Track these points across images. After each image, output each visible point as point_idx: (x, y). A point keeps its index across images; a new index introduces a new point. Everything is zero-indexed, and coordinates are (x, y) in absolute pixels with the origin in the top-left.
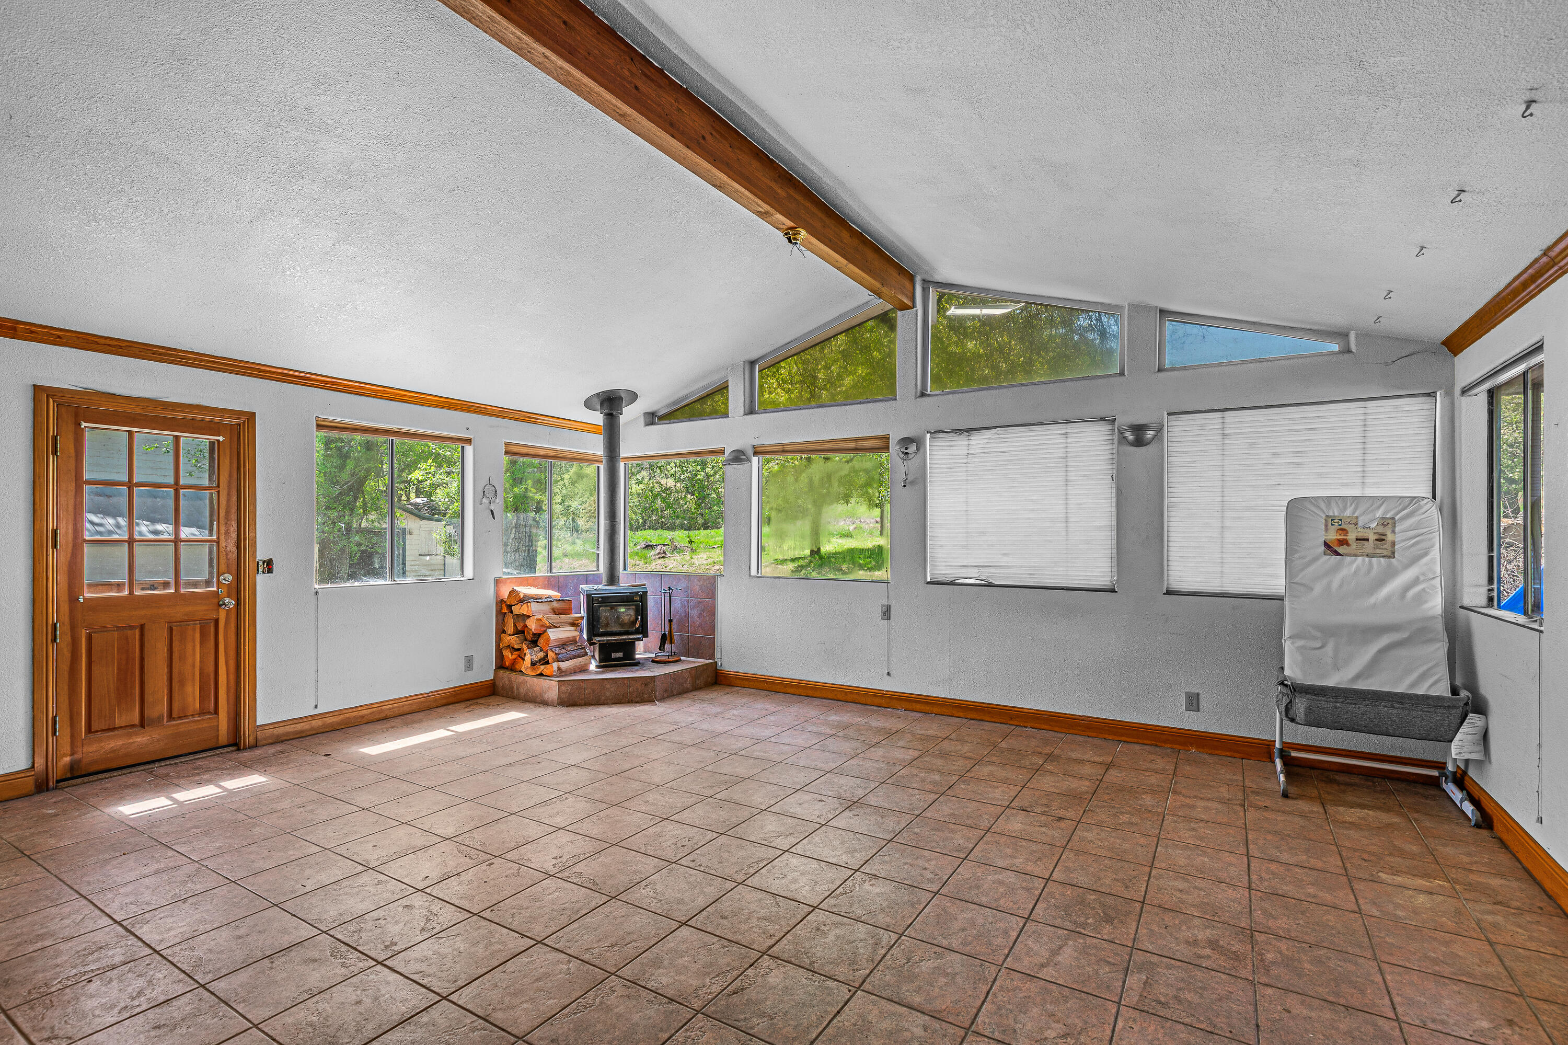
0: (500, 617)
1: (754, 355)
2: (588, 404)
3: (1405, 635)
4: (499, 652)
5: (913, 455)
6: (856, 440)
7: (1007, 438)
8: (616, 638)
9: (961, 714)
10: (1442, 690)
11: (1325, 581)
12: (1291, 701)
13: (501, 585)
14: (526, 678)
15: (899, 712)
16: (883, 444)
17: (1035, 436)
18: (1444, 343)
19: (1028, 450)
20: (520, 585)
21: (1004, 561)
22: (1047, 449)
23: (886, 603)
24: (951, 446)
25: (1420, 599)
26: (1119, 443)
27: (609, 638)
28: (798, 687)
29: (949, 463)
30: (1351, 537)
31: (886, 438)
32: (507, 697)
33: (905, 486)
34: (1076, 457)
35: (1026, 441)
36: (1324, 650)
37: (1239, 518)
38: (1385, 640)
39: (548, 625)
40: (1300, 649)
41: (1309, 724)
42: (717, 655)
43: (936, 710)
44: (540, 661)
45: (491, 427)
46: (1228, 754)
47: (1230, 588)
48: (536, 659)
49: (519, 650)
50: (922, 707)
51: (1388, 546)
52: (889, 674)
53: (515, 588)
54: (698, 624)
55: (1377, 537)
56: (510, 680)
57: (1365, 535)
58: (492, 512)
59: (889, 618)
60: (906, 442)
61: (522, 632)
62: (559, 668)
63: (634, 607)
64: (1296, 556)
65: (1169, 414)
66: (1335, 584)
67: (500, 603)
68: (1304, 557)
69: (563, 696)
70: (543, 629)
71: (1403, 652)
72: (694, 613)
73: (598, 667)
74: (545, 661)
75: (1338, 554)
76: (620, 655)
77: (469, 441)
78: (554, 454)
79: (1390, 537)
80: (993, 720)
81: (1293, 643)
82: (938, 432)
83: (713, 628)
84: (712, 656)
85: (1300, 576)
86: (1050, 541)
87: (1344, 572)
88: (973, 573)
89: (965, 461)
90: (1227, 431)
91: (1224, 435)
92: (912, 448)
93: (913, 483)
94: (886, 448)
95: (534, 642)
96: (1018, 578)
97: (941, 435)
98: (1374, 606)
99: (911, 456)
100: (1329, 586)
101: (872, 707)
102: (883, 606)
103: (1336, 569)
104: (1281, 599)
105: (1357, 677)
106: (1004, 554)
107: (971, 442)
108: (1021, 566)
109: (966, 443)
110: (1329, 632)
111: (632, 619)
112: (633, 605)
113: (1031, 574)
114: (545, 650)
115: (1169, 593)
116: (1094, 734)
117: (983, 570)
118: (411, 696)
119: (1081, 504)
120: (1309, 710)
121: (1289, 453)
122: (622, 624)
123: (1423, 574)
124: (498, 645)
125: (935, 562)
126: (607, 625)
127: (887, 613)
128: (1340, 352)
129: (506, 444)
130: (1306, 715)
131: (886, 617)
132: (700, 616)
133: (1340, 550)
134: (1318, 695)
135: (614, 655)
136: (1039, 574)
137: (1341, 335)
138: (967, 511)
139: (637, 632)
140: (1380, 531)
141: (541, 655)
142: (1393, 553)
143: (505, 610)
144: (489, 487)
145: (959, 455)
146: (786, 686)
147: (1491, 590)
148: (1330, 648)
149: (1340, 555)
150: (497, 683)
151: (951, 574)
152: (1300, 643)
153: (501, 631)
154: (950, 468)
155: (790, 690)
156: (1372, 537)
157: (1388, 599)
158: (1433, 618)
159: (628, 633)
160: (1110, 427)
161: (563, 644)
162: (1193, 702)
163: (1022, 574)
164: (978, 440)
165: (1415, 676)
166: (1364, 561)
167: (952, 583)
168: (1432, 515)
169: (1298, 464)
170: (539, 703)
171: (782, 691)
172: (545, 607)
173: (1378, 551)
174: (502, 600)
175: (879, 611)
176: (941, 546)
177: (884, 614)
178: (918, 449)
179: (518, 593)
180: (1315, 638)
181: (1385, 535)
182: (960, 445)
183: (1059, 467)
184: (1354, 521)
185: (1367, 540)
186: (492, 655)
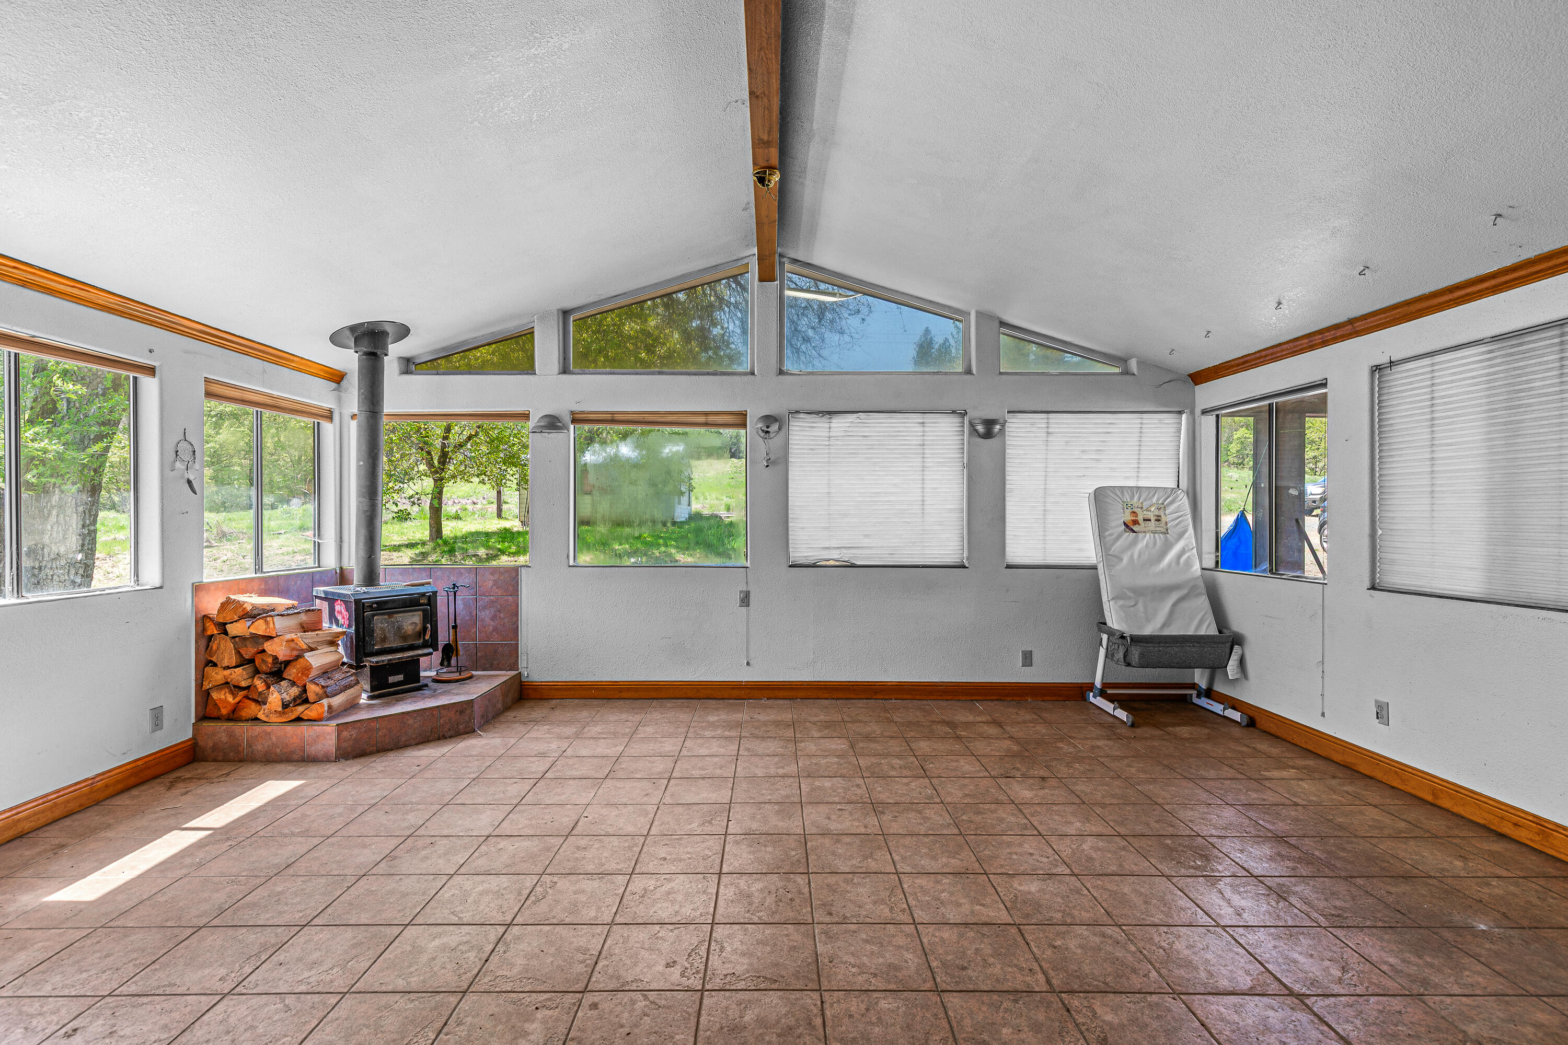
0: (203, 643)
1: (568, 305)
2: (335, 339)
3: (1185, 591)
4: (204, 696)
5: (775, 434)
6: (706, 414)
7: (869, 423)
8: (399, 655)
9: (827, 695)
10: (1213, 631)
11: (1129, 553)
12: (1127, 650)
13: (202, 594)
14: (268, 729)
15: (763, 701)
16: (740, 419)
17: (896, 423)
18: (1190, 376)
19: (889, 436)
20: (243, 592)
21: (866, 542)
22: (907, 436)
23: (745, 589)
24: (813, 427)
25: (1188, 564)
26: (970, 434)
27: (390, 657)
28: (637, 690)
29: (811, 445)
30: (1140, 518)
31: (743, 415)
32: (226, 760)
33: (767, 466)
34: (932, 445)
35: (887, 427)
36: (1136, 607)
37: (1057, 502)
38: (1175, 596)
39: (305, 647)
40: (1121, 607)
41: (1142, 666)
42: (522, 663)
43: (801, 694)
44: (295, 699)
45: (186, 352)
46: (1054, 698)
47: (1051, 561)
48: (288, 698)
49: (248, 688)
50: (786, 694)
51: (1163, 524)
52: (748, 664)
53: (233, 597)
54: (491, 628)
55: (1156, 518)
56: (231, 735)
57: (1148, 517)
58: (189, 482)
59: (748, 605)
60: (769, 419)
61: (251, 661)
62: (330, 707)
63: (420, 613)
64: (1107, 533)
65: (1009, 412)
66: (1136, 556)
67: (203, 620)
68: (1112, 535)
69: (345, 745)
70: (295, 653)
71: (1185, 605)
72: (486, 615)
73: (370, 698)
74: (303, 699)
75: (1134, 532)
76: (400, 677)
77: (151, 371)
78: (269, 401)
79: (1163, 518)
80: (858, 697)
81: (1115, 603)
82: (797, 412)
83: (515, 631)
84: (514, 666)
85: (1113, 549)
86: (908, 522)
87: (1141, 545)
88: (835, 555)
89: (827, 443)
90: (1050, 430)
91: (1048, 433)
92: (774, 428)
93: (775, 463)
94: (744, 425)
95: (278, 673)
96: (879, 558)
97: (802, 416)
98: (1162, 571)
99: (772, 435)
100: (1132, 556)
101: (732, 701)
102: (741, 592)
103: (1134, 543)
104: (1094, 568)
105: (1164, 626)
106: (866, 535)
107: (832, 425)
108: (882, 547)
109: (827, 425)
110: (1139, 592)
111: (418, 628)
112: (419, 610)
113: (891, 554)
114: (300, 683)
115: (1009, 567)
116: (951, 697)
117: (844, 551)
118: (64, 789)
119: (936, 488)
120: (1142, 655)
121: (1093, 451)
122: (405, 637)
123: (1187, 545)
124: (199, 685)
125: (796, 544)
126: (384, 640)
127: (745, 600)
128: (1122, 373)
129: (207, 380)
130: (1140, 659)
131: (745, 604)
132: (493, 618)
133: (1135, 528)
134: (1147, 643)
135: (392, 679)
136: (898, 554)
137: (1122, 361)
138: (829, 493)
139: (425, 645)
140: (1157, 514)
141: (295, 691)
142: (1167, 530)
143: (212, 630)
144: (183, 445)
145: (820, 436)
146: (620, 690)
147: (1217, 556)
148: (1140, 606)
149: (1135, 532)
150: (201, 743)
151: (814, 556)
152: (1121, 602)
153: (206, 663)
154: (812, 449)
155: (625, 695)
156: (1153, 519)
157: (1169, 565)
158: (1198, 578)
159: (412, 648)
160: (959, 420)
161: (326, 672)
162: (1028, 659)
163: (883, 554)
164: (840, 423)
165: (1195, 622)
166: (1150, 536)
167: (814, 566)
168: (1184, 502)
169: (1097, 460)
170: (297, 761)
171: (616, 697)
172: (292, 622)
173: (1158, 529)
174: (206, 617)
175: (737, 598)
176: (803, 528)
177: (742, 601)
178: (780, 429)
179: (239, 604)
180: (1130, 598)
181: (1160, 516)
182: (821, 425)
183: (917, 454)
184: (1140, 506)
185: (1150, 520)
186: (189, 701)
